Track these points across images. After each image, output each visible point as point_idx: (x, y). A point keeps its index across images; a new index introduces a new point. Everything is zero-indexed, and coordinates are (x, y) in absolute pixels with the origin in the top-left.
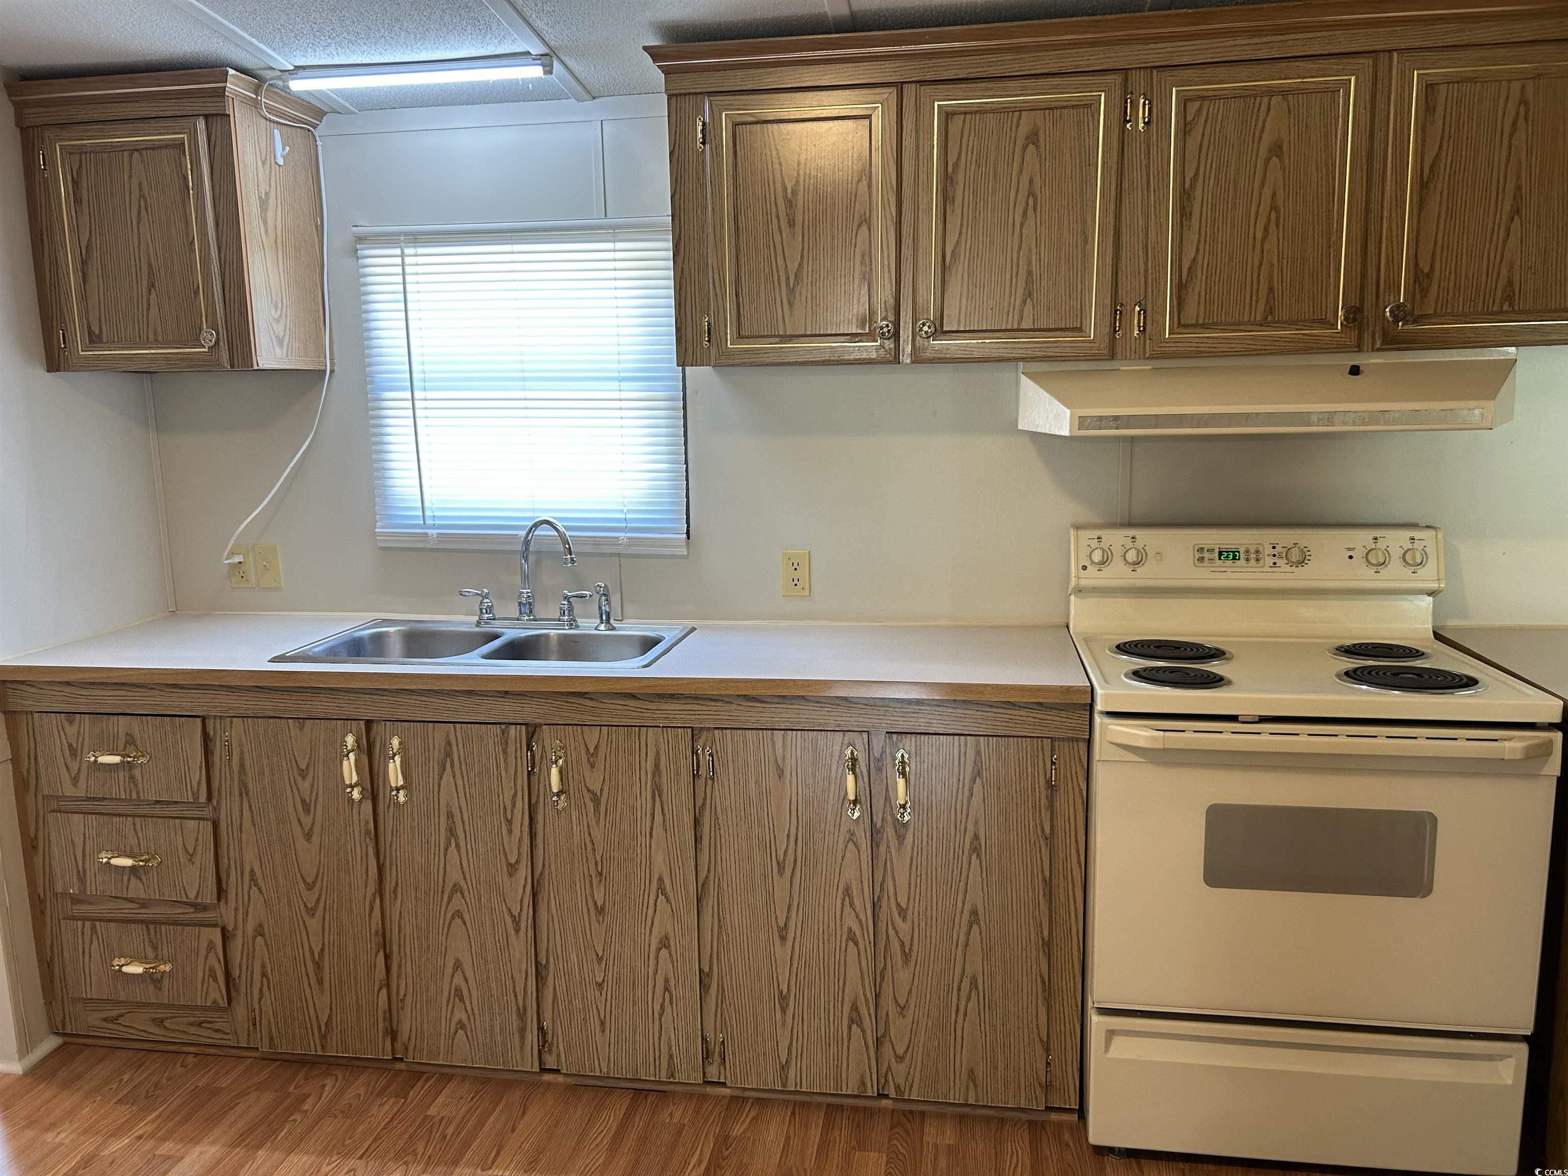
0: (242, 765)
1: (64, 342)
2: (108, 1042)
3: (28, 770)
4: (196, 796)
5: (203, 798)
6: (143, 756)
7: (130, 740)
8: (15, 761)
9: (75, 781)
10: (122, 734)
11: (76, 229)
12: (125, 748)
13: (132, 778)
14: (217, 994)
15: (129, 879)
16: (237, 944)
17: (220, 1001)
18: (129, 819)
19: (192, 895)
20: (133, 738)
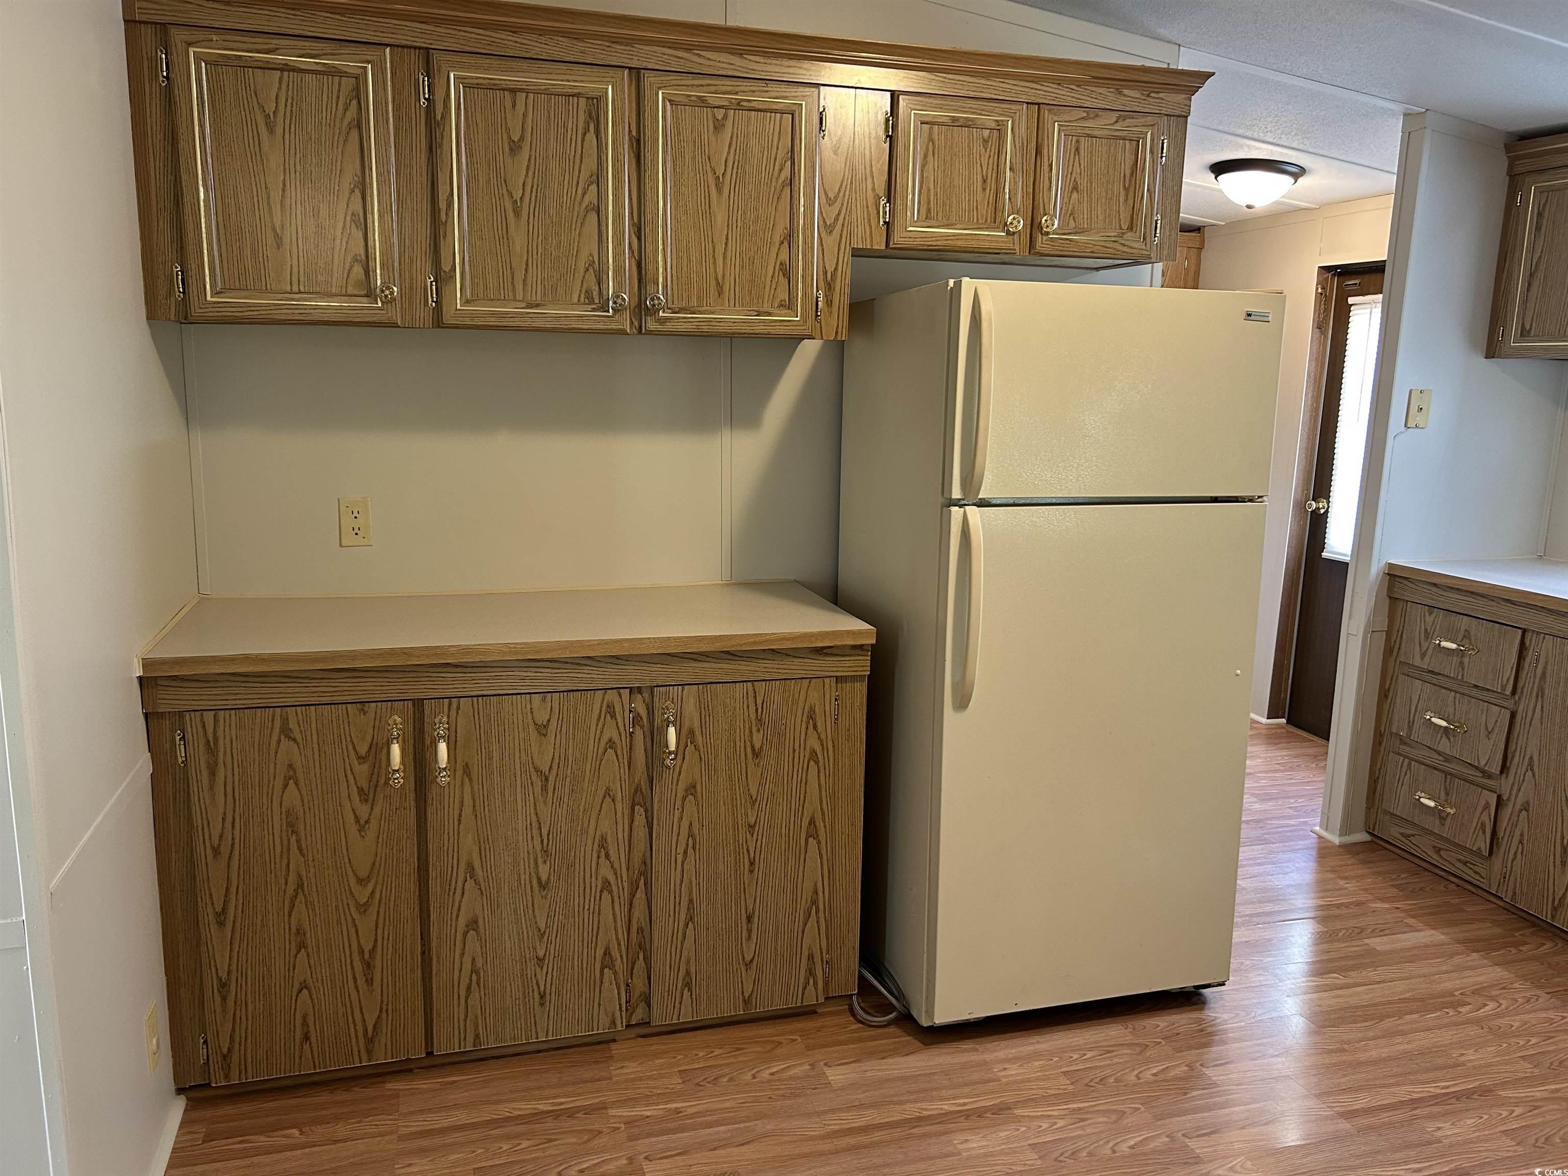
0: (1544, 674)
1: (1502, 337)
2: (1399, 852)
3: (1395, 641)
4: (1504, 688)
5: (1508, 691)
6: (1473, 649)
7: (1467, 635)
8: (1389, 633)
9: (1423, 655)
10: (1463, 629)
11: (1532, 249)
12: (1462, 640)
13: (1461, 663)
14: (1483, 844)
15: (1442, 737)
16: (1506, 813)
17: (1483, 849)
18: (1453, 693)
19: (1483, 763)
20: (1469, 634)
